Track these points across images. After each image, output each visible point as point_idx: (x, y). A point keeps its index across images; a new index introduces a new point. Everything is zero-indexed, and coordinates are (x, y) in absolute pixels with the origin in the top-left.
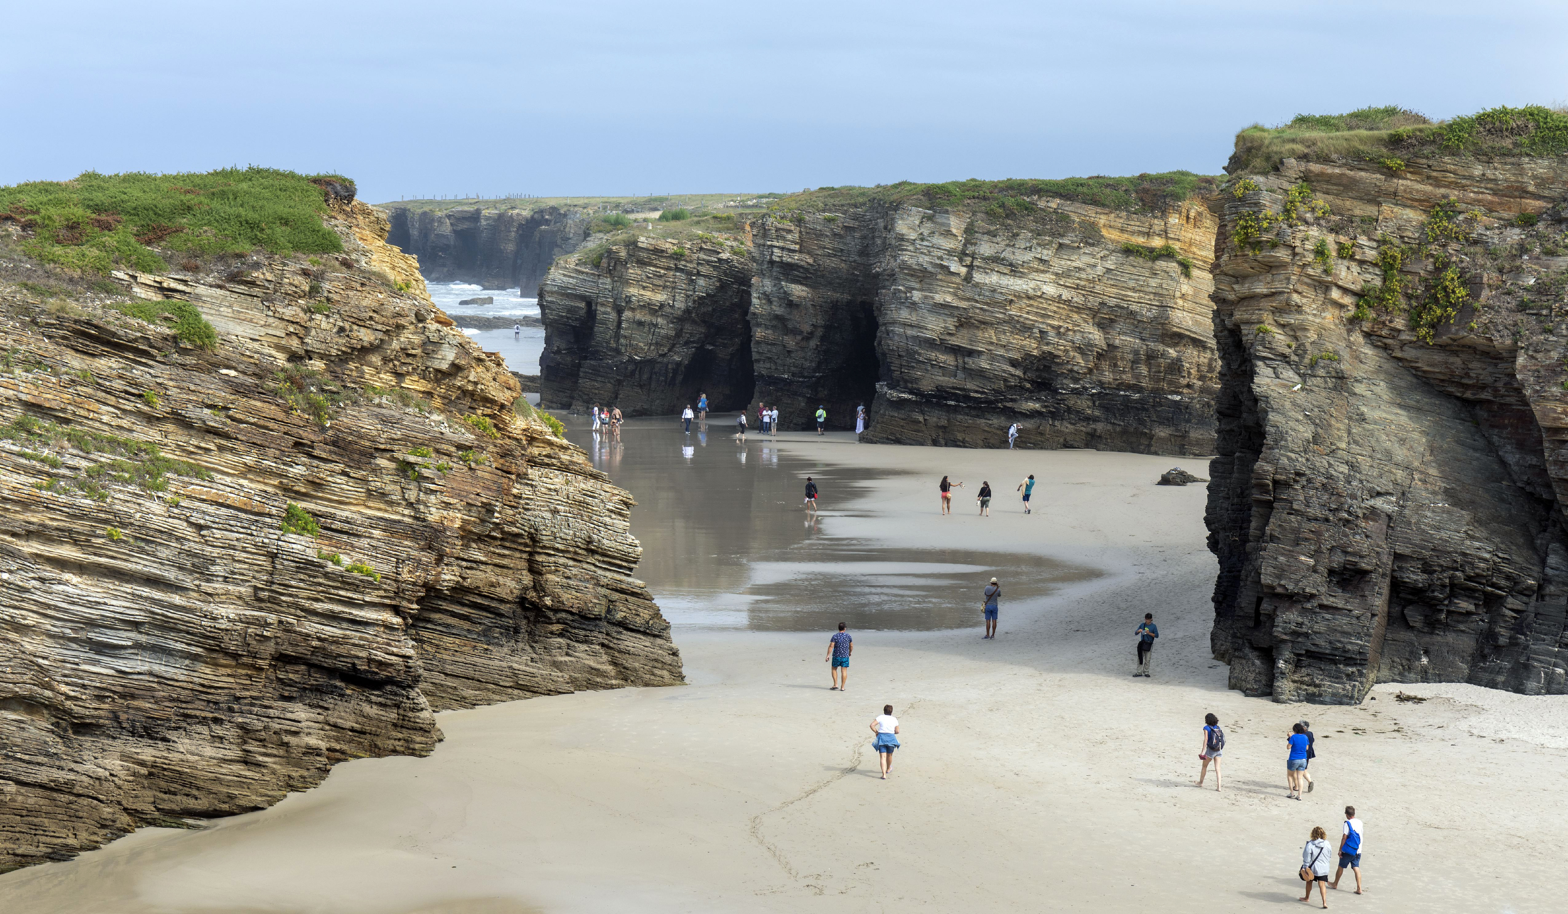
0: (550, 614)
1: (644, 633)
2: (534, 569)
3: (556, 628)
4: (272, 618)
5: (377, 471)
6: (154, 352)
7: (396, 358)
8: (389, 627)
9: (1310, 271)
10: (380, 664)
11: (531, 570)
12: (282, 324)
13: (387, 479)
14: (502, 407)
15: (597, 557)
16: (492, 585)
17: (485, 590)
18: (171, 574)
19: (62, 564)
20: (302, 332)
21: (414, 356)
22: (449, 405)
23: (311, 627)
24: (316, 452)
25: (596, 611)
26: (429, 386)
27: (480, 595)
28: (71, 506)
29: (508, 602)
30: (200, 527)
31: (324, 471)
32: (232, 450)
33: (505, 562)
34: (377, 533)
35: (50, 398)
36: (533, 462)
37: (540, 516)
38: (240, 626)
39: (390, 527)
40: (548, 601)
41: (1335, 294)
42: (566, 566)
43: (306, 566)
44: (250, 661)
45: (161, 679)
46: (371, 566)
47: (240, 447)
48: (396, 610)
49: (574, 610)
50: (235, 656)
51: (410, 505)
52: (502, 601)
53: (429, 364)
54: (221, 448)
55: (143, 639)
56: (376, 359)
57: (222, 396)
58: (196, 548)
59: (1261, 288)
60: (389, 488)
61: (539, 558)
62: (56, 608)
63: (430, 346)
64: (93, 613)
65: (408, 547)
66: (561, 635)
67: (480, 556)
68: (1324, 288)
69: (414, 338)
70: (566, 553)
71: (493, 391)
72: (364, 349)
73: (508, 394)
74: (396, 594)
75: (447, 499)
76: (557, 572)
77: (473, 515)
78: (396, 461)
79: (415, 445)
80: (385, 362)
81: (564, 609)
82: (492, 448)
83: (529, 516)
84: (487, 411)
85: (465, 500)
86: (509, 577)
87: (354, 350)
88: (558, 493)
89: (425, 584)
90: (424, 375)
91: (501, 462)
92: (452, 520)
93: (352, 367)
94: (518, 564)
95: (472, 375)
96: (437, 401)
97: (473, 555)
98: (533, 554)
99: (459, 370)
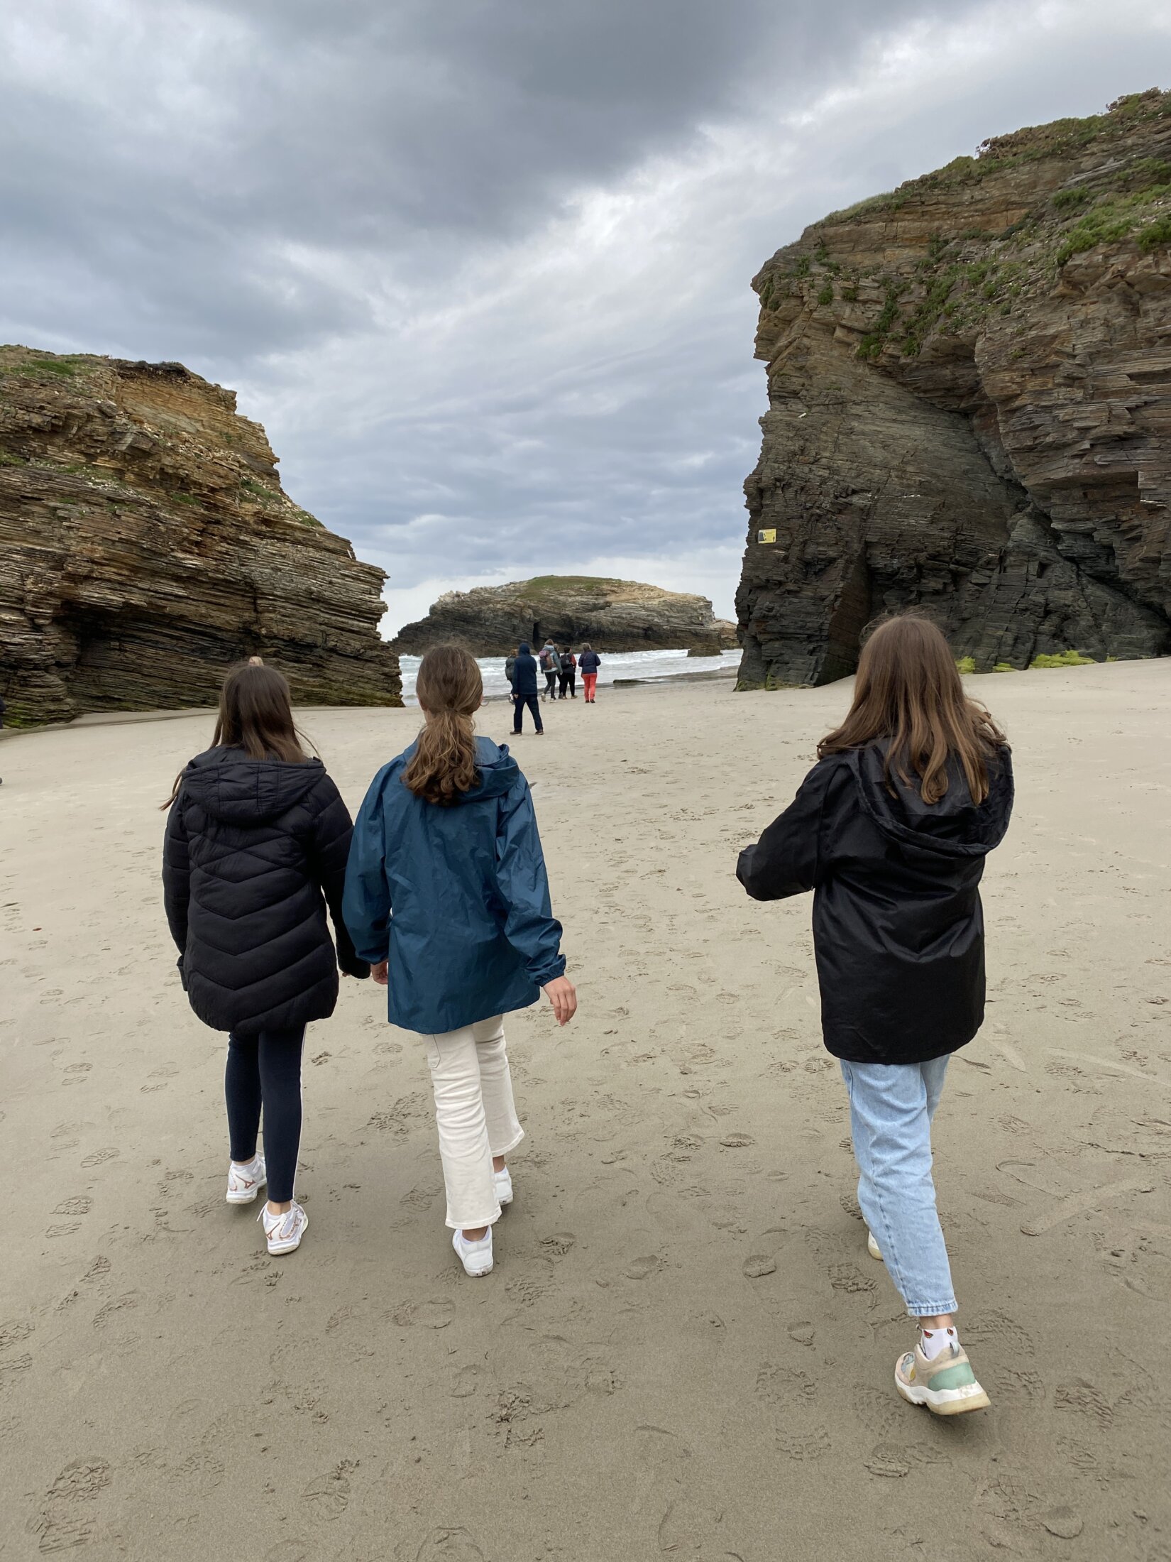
0: (266, 640)
1: (356, 658)
2: (257, 609)
3: (269, 650)
5: (27, 514)
7: (81, 441)
9: (817, 315)
11: (256, 611)
13: (38, 520)
14: (213, 490)
15: (321, 604)
16: (202, 616)
17: (196, 619)
21: (103, 442)
22: (144, 480)
25: (309, 640)
26: (119, 465)
27: (190, 622)
29: (226, 630)
33: (222, 601)
36: (258, 534)
37: (259, 572)
40: (264, 631)
41: (839, 333)
42: (285, 608)
46: (1, 578)
48: (22, 611)
49: (285, 638)
52: (218, 629)
53: (116, 448)
56: (59, 441)
60: (40, 527)
61: (259, 602)
63: (116, 435)
66: (275, 656)
67: (182, 593)
68: (829, 328)
69: (101, 429)
70: (287, 599)
71: (197, 476)
72: (38, 430)
73: (219, 481)
74: (21, 600)
75: (84, 534)
76: (274, 611)
77: (119, 550)
78: (46, 507)
79: (63, 495)
80: (71, 444)
81: (275, 637)
82: (188, 514)
83: (243, 569)
84: (198, 491)
85: (101, 535)
86: (226, 612)
87: (23, 429)
88: (284, 557)
89: (50, 594)
90: (113, 456)
91: (200, 525)
92: (93, 551)
93: (34, 445)
94: (240, 605)
95: (167, 461)
96: (130, 477)
97: (169, 590)
98: (255, 599)
99: (147, 454)
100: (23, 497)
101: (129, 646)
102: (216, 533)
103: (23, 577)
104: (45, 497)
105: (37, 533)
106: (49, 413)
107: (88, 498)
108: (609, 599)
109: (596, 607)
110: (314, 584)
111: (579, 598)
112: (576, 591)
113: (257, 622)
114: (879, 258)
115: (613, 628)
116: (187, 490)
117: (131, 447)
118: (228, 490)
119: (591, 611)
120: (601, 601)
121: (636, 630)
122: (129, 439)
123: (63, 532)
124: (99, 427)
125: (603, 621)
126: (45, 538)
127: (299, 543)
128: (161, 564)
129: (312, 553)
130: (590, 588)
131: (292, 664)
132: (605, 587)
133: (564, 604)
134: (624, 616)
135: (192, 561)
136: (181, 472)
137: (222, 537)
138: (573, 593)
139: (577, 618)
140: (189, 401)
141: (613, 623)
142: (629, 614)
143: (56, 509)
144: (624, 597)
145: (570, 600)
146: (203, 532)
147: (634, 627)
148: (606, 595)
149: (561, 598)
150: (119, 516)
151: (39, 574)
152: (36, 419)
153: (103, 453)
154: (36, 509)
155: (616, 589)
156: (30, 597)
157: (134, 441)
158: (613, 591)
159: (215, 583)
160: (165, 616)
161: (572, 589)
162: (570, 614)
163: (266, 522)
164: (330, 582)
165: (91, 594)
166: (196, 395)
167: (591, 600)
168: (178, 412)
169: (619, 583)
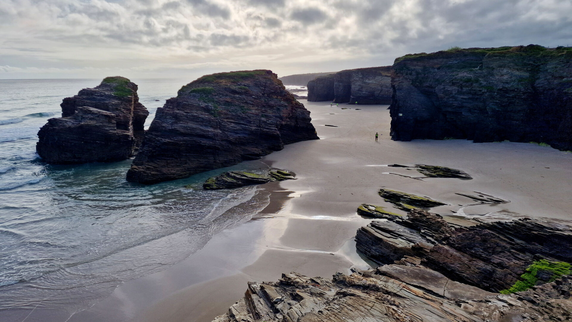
2: (296, 121)
4: (259, 129)
8: (275, 130)
9: (405, 77)
10: (275, 135)
19: (231, 122)
23: (265, 130)
34: (274, 117)
36: (296, 108)
41: (408, 80)
43: (264, 122)
45: (245, 137)
48: (277, 127)
51: (279, 114)
54: (253, 106)
57: (253, 100)
59: (397, 80)
65: (278, 119)
68: (407, 79)
114: (415, 68)
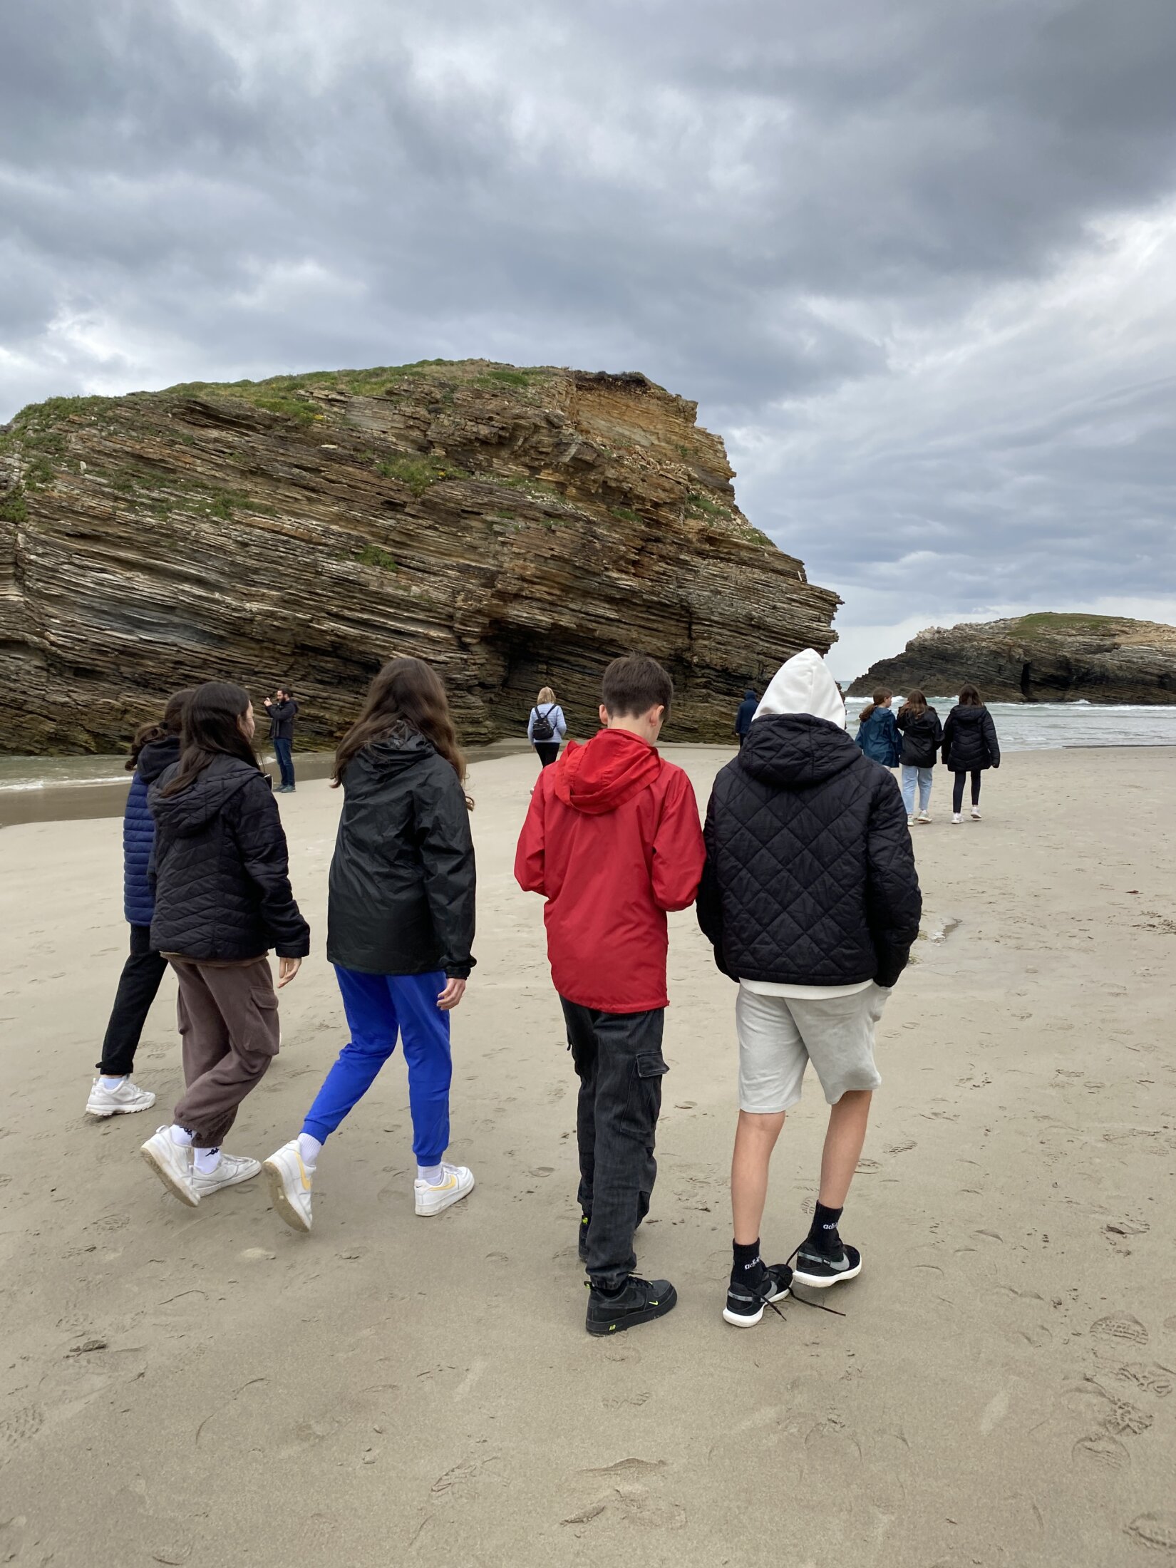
0: (697, 669)
3: (699, 680)
5: (466, 529)
6: (259, 427)
7: (526, 453)
11: (690, 637)
12: (403, 419)
13: (475, 535)
14: (656, 505)
15: (761, 632)
16: (635, 641)
17: (623, 643)
18: (213, 577)
20: (423, 427)
21: (547, 454)
22: (586, 495)
24: (407, 510)
25: (743, 671)
26: (562, 478)
28: (137, 522)
30: (246, 545)
31: (411, 524)
32: (319, 501)
33: (655, 626)
35: (152, 453)
37: (697, 594)
38: (259, 618)
39: (464, 570)
40: (695, 660)
42: (720, 634)
44: (271, 646)
46: (434, 594)
47: (329, 500)
49: (718, 668)
50: (258, 641)
53: (560, 460)
55: (176, 620)
56: (505, 453)
58: (239, 560)
60: (477, 543)
61: (694, 627)
62: (84, 586)
63: (561, 446)
64: (120, 594)
66: (705, 687)
67: (614, 615)
69: (546, 440)
70: (724, 625)
71: (641, 490)
72: (485, 442)
73: (663, 495)
74: (451, 617)
75: (517, 550)
76: (709, 638)
77: (551, 568)
78: (485, 521)
79: (501, 509)
80: (515, 456)
81: (708, 667)
82: (627, 531)
83: (681, 592)
84: (640, 507)
85: (534, 551)
86: (658, 638)
87: (470, 441)
88: (726, 578)
89: (479, 612)
90: (556, 469)
91: (639, 543)
92: (524, 568)
93: (481, 457)
94: (673, 630)
95: (611, 473)
96: (572, 491)
97: (600, 611)
98: (690, 624)
99: (590, 466)
100: (464, 511)
101: (556, 670)
102: (654, 552)
103: (455, 593)
104: (484, 511)
105: (474, 548)
106: (496, 424)
107: (525, 512)
108: (1117, 640)
109: (1100, 649)
110: (754, 608)
111: (1080, 638)
112: (1078, 630)
113: (689, 649)
115: (1120, 673)
116: (629, 505)
117: (574, 459)
118: (672, 505)
119: (1094, 653)
120: (1108, 642)
121: (1149, 677)
122: (573, 450)
123: (498, 548)
124: (545, 438)
125: (1108, 666)
126: (481, 554)
127: (744, 563)
128: (593, 584)
129: (758, 574)
130: (1095, 627)
131: (722, 697)
132: (1113, 626)
133: (1062, 644)
134: (1135, 660)
135: (627, 582)
136: (625, 485)
137: (661, 556)
138: (1074, 632)
139: (1077, 660)
140: (646, 412)
141: (1120, 668)
142: (1142, 658)
143: (493, 523)
144: (1137, 638)
145: (1070, 639)
146: (641, 551)
147: (1147, 673)
148: (1114, 635)
149: (1058, 637)
150: (554, 532)
151: (470, 591)
152: (484, 431)
153: (547, 466)
154: (474, 523)
155: (1127, 629)
156: (459, 614)
157: (578, 451)
158: (1124, 632)
159: (649, 606)
160: (594, 639)
161: (1073, 628)
162: (1068, 655)
163: (711, 540)
164: (774, 607)
165: (519, 613)
166: (654, 406)
167: (1096, 641)
168: (634, 425)
169: (1132, 623)
